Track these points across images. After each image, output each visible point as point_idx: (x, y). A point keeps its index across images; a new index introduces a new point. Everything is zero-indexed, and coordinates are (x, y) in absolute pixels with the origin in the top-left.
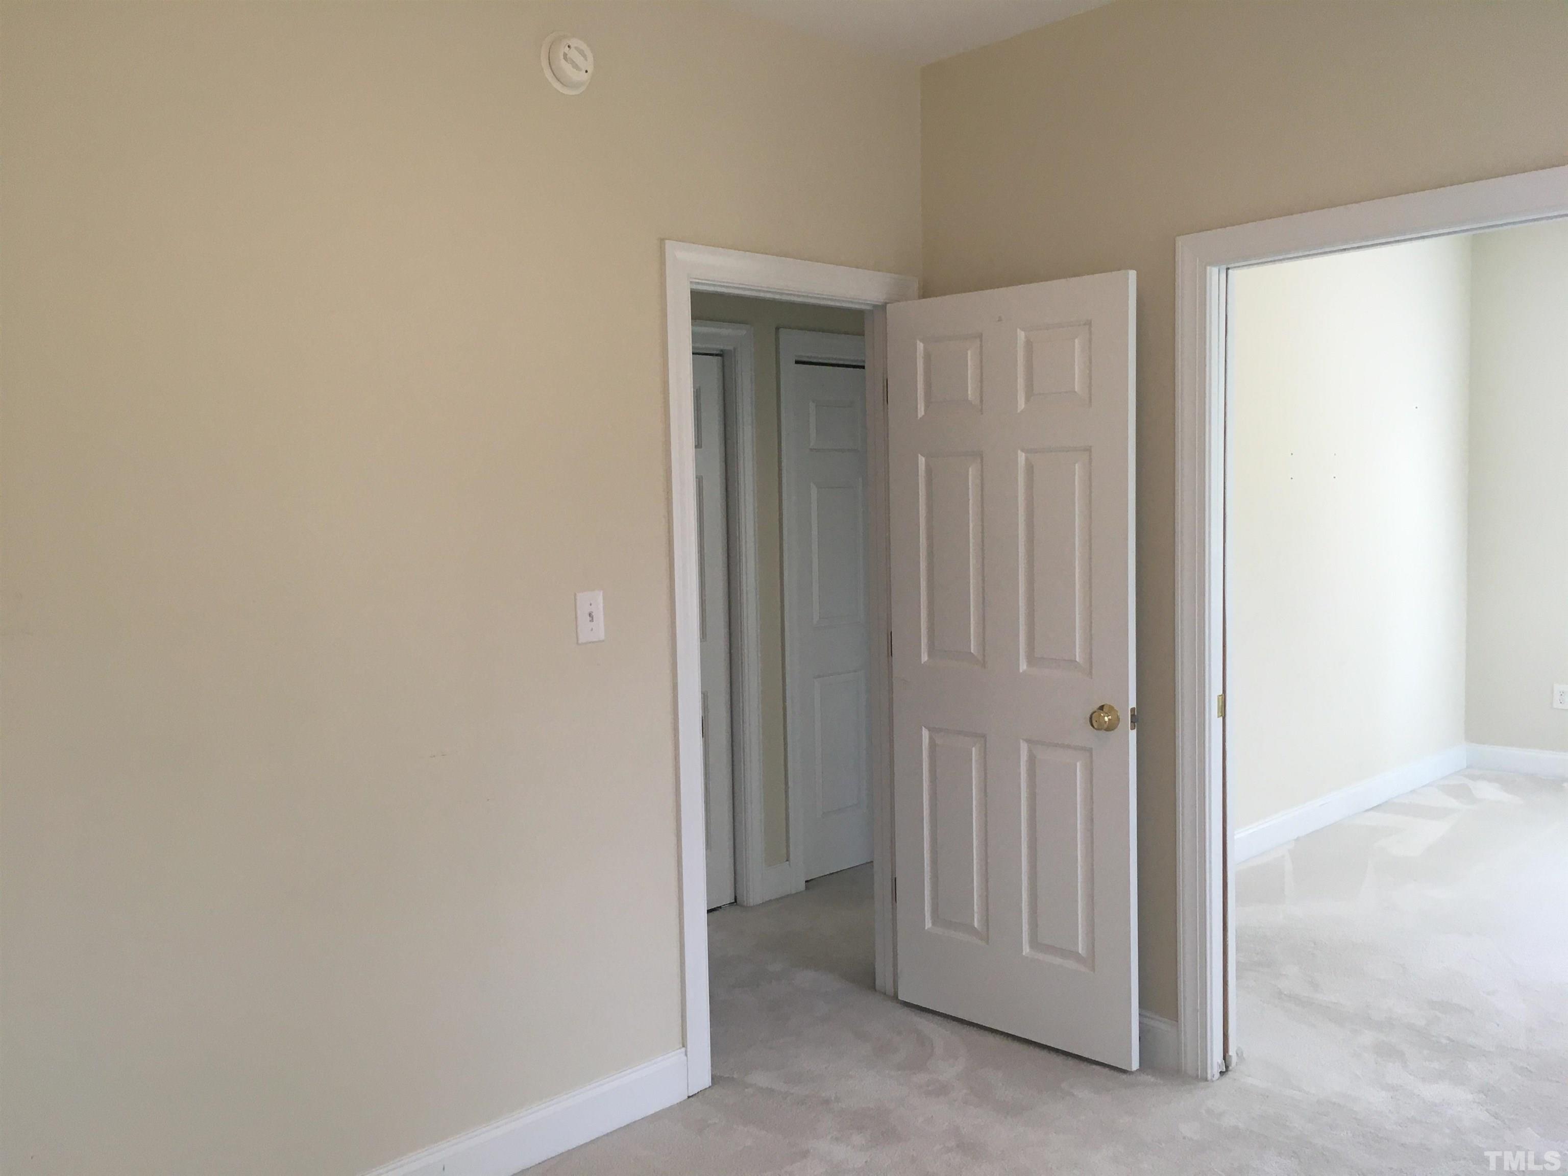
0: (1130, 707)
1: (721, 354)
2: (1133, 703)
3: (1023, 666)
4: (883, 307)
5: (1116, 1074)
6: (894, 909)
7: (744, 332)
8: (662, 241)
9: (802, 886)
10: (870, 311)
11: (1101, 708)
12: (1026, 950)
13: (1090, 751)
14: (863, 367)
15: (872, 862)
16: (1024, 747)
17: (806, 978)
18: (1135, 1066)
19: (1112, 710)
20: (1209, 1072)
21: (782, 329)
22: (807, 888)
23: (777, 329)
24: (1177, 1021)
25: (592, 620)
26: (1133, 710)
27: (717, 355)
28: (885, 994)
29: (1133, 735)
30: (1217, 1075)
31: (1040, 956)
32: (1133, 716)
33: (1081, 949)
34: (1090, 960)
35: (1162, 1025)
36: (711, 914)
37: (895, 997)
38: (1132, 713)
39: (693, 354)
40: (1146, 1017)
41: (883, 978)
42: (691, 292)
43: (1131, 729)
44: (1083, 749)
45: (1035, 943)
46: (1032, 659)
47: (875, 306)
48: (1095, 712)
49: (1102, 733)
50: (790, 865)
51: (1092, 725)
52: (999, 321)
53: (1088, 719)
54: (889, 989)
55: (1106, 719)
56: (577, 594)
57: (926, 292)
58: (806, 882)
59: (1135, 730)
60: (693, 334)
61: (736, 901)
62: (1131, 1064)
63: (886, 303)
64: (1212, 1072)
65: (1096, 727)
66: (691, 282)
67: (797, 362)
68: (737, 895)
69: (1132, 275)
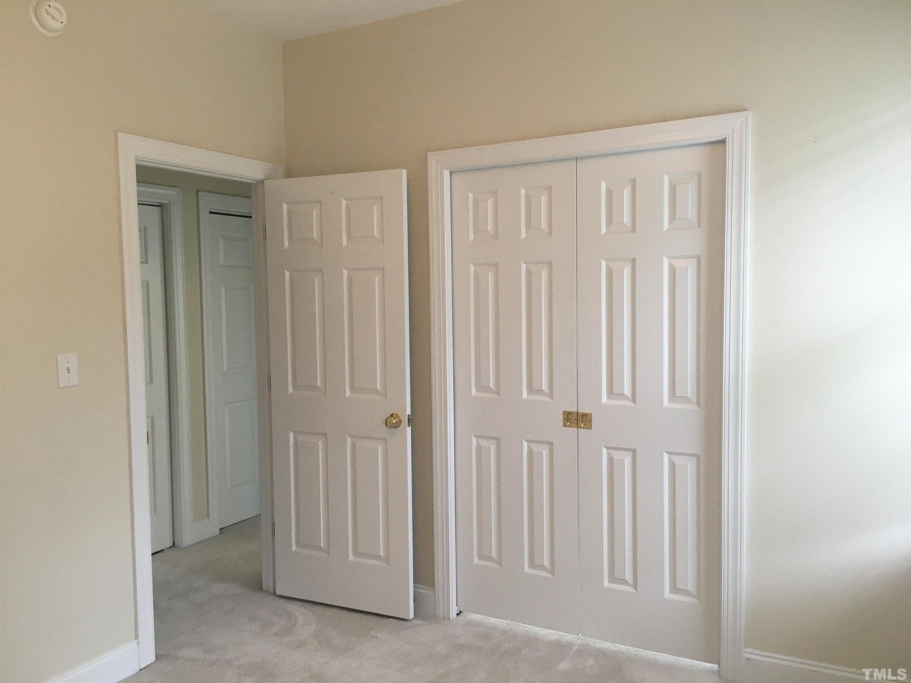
0: (407, 414)
1: (160, 206)
2: (409, 412)
3: (348, 393)
4: (262, 182)
5: (401, 622)
6: (273, 540)
7: (175, 193)
8: (116, 132)
9: (217, 531)
10: (254, 184)
11: (392, 415)
12: (351, 557)
13: (386, 439)
14: (251, 217)
15: (260, 514)
16: (349, 440)
17: (218, 588)
18: (412, 616)
19: (397, 416)
20: (451, 614)
21: (201, 192)
22: (220, 533)
23: (197, 192)
24: (434, 588)
25: (69, 373)
26: (409, 416)
27: (158, 206)
28: (268, 592)
29: (409, 430)
30: (455, 615)
31: (360, 560)
32: (409, 419)
33: (381, 554)
34: (387, 559)
35: (425, 591)
36: (154, 555)
37: (275, 593)
38: (409, 418)
39: (138, 204)
40: (417, 587)
41: (267, 584)
42: (136, 165)
43: (408, 427)
44: (382, 439)
45: (356, 553)
46: (353, 389)
47: (257, 181)
48: (388, 418)
49: (392, 430)
50: (209, 520)
51: (387, 426)
52: (331, 194)
53: (385, 421)
54: (271, 589)
55: (394, 421)
56: (58, 355)
57: (289, 175)
58: (220, 529)
59: (410, 427)
60: (138, 192)
61: (174, 545)
62: (409, 615)
63: (264, 180)
64: (452, 614)
65: (389, 426)
66: (136, 160)
67: (211, 213)
68: (175, 541)
69: (404, 172)
